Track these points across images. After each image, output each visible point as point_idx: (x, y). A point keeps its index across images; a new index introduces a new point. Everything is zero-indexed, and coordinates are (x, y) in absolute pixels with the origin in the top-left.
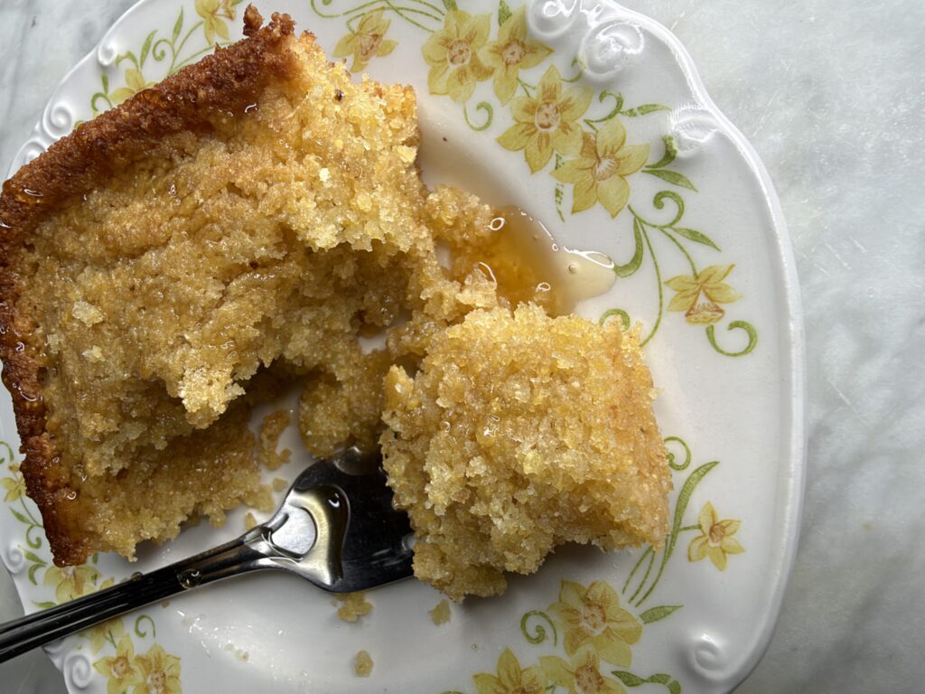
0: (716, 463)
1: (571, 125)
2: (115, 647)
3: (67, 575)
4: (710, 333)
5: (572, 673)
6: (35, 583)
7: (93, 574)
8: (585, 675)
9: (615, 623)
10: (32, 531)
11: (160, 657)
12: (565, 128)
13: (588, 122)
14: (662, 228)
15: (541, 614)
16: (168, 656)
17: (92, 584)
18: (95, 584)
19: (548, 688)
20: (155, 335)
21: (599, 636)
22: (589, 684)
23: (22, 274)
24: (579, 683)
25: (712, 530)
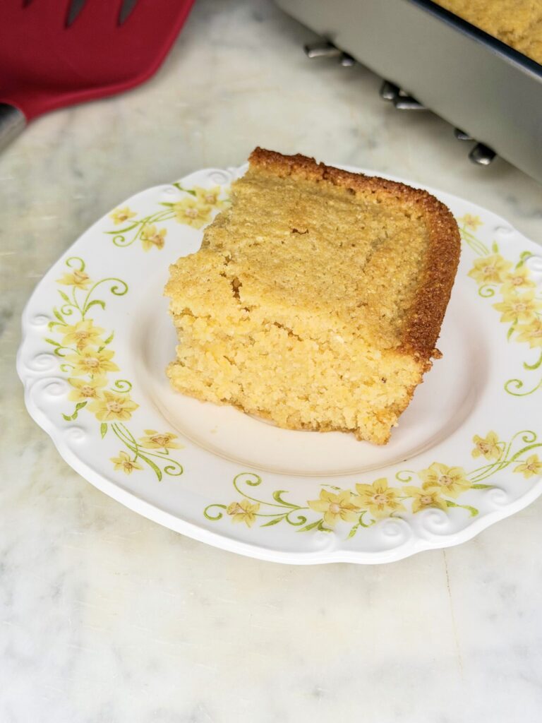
0: (160, 480)
1: (369, 506)
4: (224, 507)
8: (91, 392)
12: (370, 503)
13: (365, 512)
14: (288, 514)
23: (410, 208)
25: (130, 464)
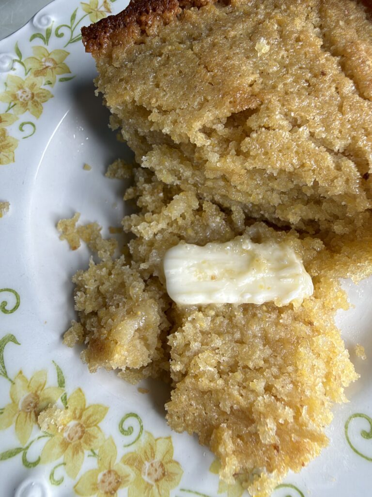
2: (6, 112)
3: (45, 62)
5: (110, 467)
6: (31, 40)
7: (51, 82)
9: (157, 491)
10: (67, 28)
11: (10, 146)
15: (142, 427)
16: (13, 152)
17: (44, 82)
18: (45, 84)
19: (92, 450)
20: (294, 99)
21: (143, 480)
22: (107, 484)
24: (104, 475)
